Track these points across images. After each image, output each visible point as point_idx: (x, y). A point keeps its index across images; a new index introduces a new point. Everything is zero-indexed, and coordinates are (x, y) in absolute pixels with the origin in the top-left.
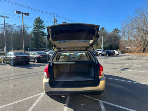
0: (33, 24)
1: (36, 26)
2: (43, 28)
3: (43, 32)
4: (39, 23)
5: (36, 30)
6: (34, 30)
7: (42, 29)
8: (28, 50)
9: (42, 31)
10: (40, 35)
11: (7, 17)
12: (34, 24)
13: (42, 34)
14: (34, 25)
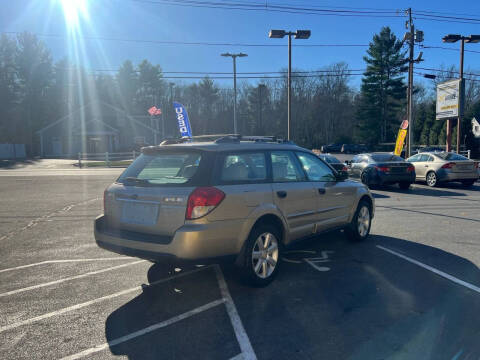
0: (365, 59)
1: (376, 62)
2: (399, 68)
3: (399, 83)
4: (387, 50)
5: (375, 79)
6: (365, 78)
7: (395, 73)
8: (342, 150)
9: (394, 78)
10: (389, 92)
11: (241, 55)
12: (370, 57)
13: (394, 90)
14: (369, 62)
